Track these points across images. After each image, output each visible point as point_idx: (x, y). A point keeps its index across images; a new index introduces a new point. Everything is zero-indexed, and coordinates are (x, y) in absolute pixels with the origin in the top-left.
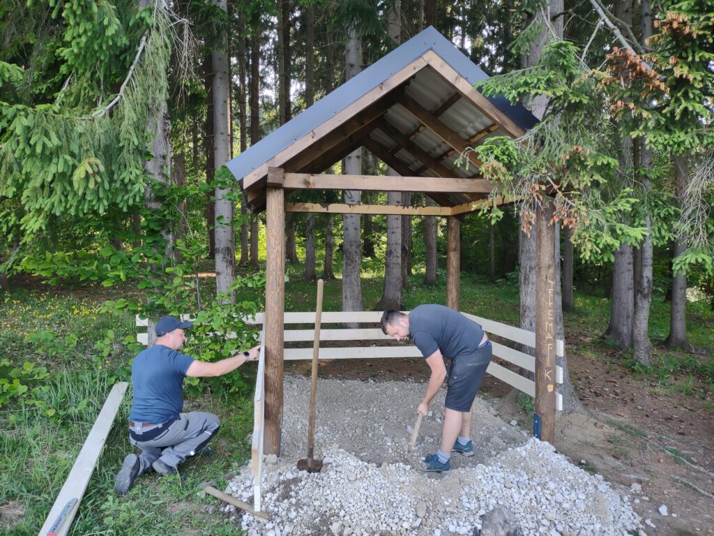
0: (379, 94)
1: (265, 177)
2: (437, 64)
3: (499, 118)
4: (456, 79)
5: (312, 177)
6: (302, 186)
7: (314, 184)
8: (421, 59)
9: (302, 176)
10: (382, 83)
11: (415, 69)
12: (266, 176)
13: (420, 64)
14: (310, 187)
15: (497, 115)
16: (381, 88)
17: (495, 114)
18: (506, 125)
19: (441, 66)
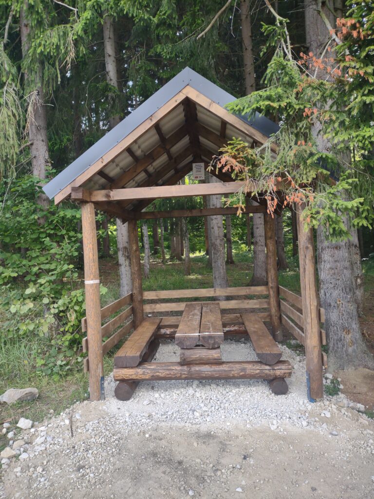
0: (150, 124)
1: (70, 196)
2: (194, 96)
3: (248, 131)
4: (210, 105)
5: (112, 192)
6: (104, 199)
7: (113, 197)
8: (181, 94)
9: (104, 192)
10: (151, 116)
11: (176, 101)
12: (71, 193)
13: (180, 98)
14: (111, 199)
15: (246, 129)
16: (151, 120)
17: (244, 128)
18: (255, 136)
19: (197, 96)
